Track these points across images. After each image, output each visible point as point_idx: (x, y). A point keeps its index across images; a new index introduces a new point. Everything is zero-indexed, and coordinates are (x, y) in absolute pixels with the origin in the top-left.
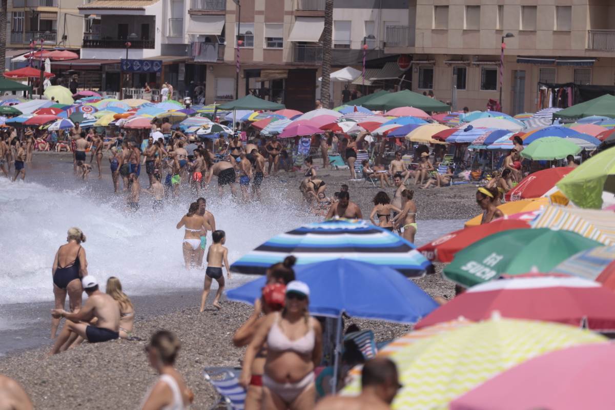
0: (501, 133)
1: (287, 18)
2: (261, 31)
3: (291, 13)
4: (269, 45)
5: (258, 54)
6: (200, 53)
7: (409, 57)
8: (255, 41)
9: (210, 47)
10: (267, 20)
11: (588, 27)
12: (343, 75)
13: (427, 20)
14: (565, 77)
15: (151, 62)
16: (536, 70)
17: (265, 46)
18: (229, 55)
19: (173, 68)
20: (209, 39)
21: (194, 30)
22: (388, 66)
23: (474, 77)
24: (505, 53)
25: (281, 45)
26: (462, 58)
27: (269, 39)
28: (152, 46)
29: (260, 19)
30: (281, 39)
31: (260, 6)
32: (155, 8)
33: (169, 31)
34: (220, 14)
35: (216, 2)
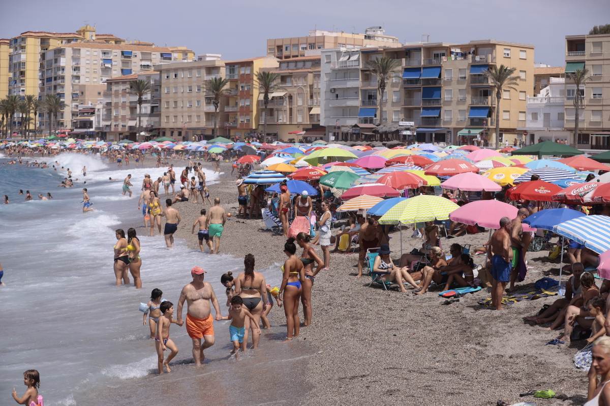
0: (199, 147)
1: (127, 120)
2: (121, 123)
4: (123, 127)
5: (120, 129)
6: (105, 129)
7: (159, 129)
8: (119, 126)
9: (107, 128)
10: (122, 121)
11: (205, 120)
12: (143, 133)
13: (164, 120)
14: (199, 133)
15: (93, 132)
16: (191, 131)
17: (121, 127)
18: (113, 130)
19: (98, 133)
20: (107, 126)
21: (103, 124)
22: (154, 131)
23: (176, 133)
24: (184, 127)
25: (125, 127)
26: (173, 129)
27: (122, 125)
28: (92, 128)
29: (120, 120)
30: (126, 125)
31: (120, 117)
32: (93, 119)
33: (97, 124)
34: (110, 119)
35: (108, 117)
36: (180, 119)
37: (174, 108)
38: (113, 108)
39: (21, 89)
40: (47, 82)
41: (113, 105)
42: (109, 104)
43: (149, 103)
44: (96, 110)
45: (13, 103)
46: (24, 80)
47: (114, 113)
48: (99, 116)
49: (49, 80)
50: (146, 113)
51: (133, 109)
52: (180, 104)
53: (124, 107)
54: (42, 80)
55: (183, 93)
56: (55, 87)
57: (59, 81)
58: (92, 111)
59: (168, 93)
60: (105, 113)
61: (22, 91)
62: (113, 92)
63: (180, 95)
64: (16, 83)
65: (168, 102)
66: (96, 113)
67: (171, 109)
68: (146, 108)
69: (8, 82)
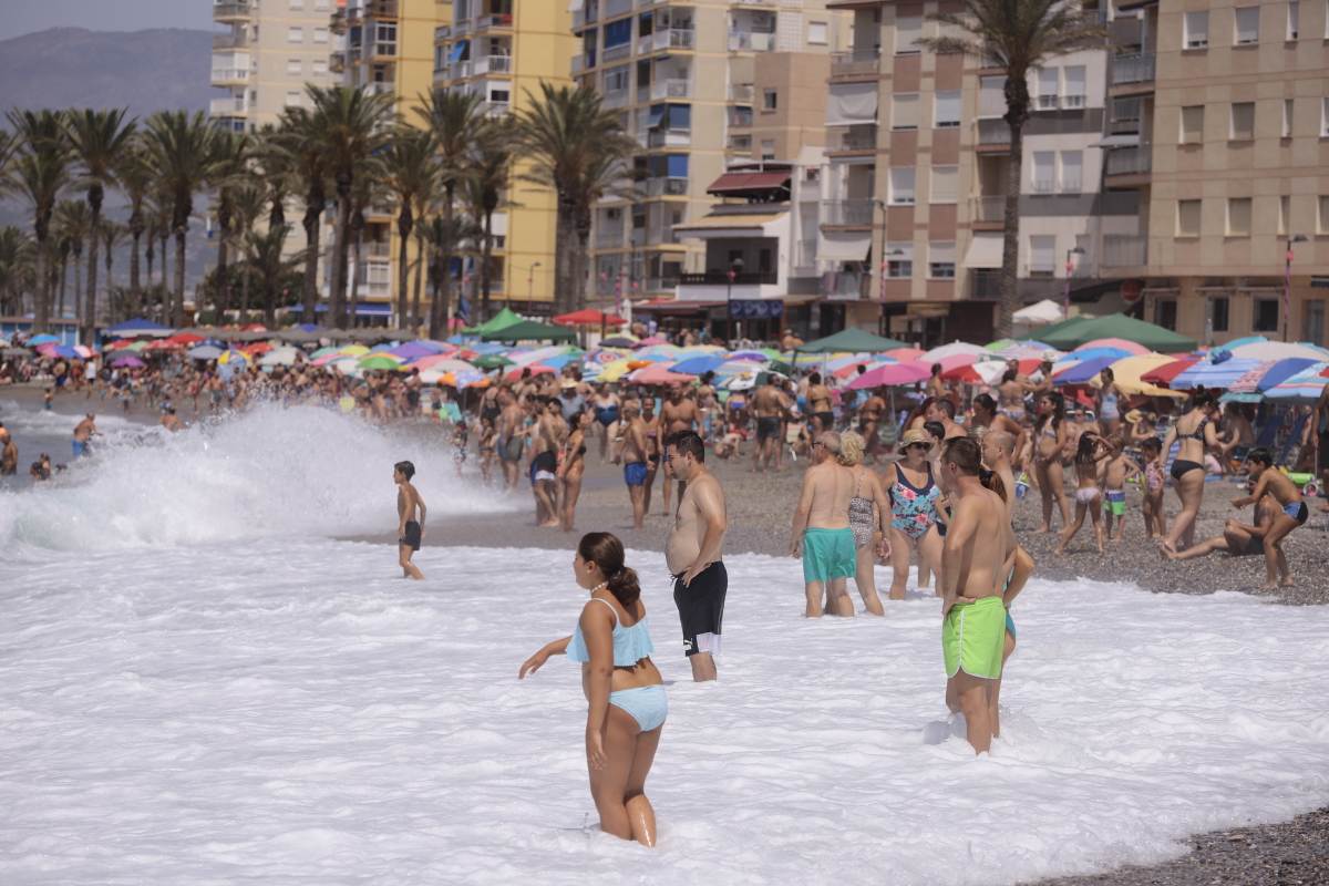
1: (961, 234)
2: (922, 254)
3: (967, 226)
4: (935, 274)
5: (917, 287)
6: (835, 287)
7: (1139, 283)
8: (915, 269)
9: (850, 278)
10: (932, 237)
12: (1040, 311)
13: (1166, 223)
15: (769, 303)
17: (928, 275)
18: (876, 292)
19: (803, 312)
20: (849, 267)
21: (833, 254)
23: (1242, 310)
24: (1293, 271)
25: (951, 273)
26: (1222, 281)
27: (935, 265)
28: (774, 281)
29: (921, 236)
30: (952, 265)
31: (922, 215)
32: (779, 226)
33: (799, 258)
34: (864, 231)
35: (859, 212)
36: (1270, 219)
37: (1232, 144)
38: (882, 161)
39: (491, 86)
40: (608, 43)
41: (884, 140)
42: (861, 136)
43: (1095, 128)
44: (798, 177)
45: (343, 128)
46: (507, 41)
47: (889, 192)
48: (810, 209)
49: (618, 32)
50: (1072, 188)
51: (998, 168)
52: (1271, 122)
53: (944, 156)
54: (588, 35)
55: (1291, 45)
56: (645, 71)
57: (661, 42)
58: (775, 182)
59: (1198, 49)
60: (842, 192)
61: (496, 95)
62: (887, 65)
63: (1271, 59)
64: (465, 56)
65: (1194, 112)
66: (798, 192)
67: (1215, 157)
68: (1073, 157)
69: (431, 52)
